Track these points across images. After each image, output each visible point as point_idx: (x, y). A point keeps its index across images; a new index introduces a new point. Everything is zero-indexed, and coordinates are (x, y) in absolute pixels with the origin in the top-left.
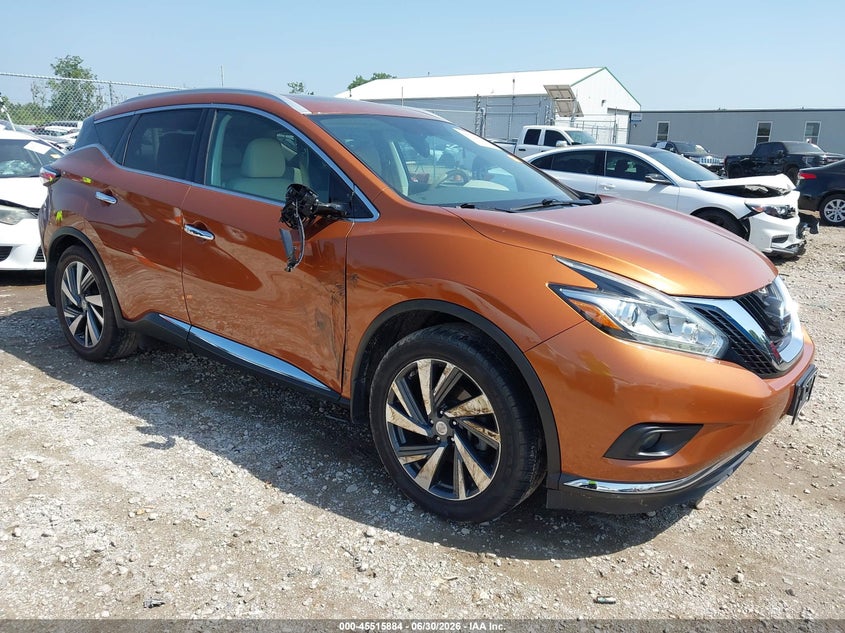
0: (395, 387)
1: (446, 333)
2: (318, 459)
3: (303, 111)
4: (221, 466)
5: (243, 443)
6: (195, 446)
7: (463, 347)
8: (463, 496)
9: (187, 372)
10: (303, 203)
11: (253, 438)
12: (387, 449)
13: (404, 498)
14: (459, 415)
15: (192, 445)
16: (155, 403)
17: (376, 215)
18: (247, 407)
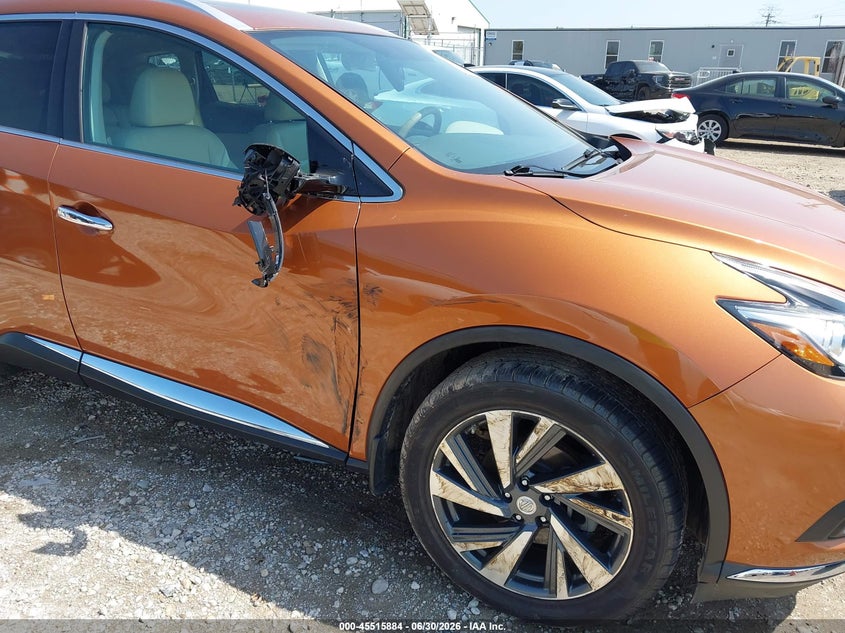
0: (445, 447)
1: (536, 373)
2: (314, 539)
3: (241, 26)
4: (172, 572)
5: (192, 521)
6: (120, 540)
7: (570, 394)
8: (563, 594)
9: (72, 403)
10: (277, 175)
11: (205, 513)
12: (433, 531)
13: (458, 591)
14: (561, 491)
15: (116, 540)
16: (37, 466)
17: (397, 191)
18: (177, 453)
